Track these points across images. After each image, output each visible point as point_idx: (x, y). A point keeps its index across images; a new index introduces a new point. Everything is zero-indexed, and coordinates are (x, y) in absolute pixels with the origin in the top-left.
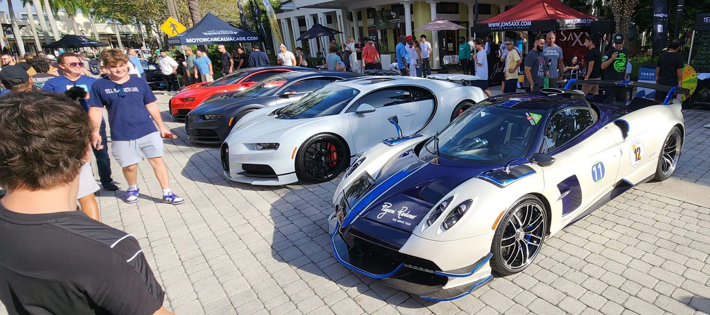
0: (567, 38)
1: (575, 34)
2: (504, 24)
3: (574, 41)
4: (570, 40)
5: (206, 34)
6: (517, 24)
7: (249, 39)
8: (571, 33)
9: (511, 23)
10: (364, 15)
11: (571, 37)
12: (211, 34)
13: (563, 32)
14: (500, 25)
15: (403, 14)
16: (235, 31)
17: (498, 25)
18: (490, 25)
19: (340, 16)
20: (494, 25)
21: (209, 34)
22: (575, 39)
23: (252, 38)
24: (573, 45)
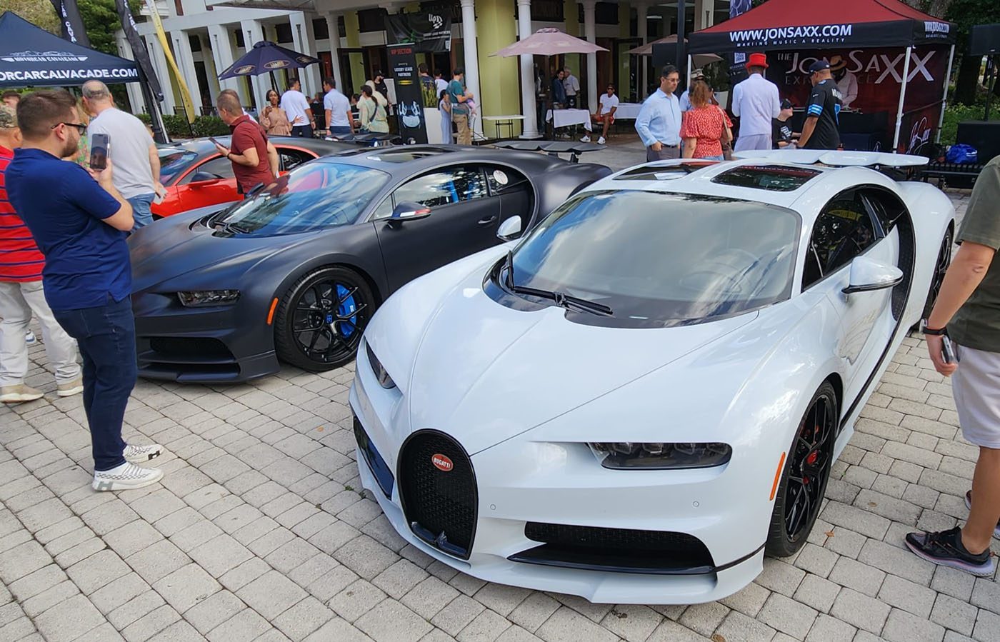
0: (865, 68)
1: (884, 57)
2: (773, 34)
3: (879, 75)
4: (873, 71)
5: (11, 60)
6: (810, 32)
7: (117, 73)
8: (875, 56)
9: (794, 31)
10: (353, 24)
11: (873, 65)
12: (22, 59)
13: (855, 55)
14: (764, 35)
15: (459, 19)
16: (83, 55)
17: (757, 35)
18: (734, 37)
19: (298, 26)
20: (745, 36)
21: (17, 59)
22: (883, 67)
23: (124, 73)
24: (879, 81)
